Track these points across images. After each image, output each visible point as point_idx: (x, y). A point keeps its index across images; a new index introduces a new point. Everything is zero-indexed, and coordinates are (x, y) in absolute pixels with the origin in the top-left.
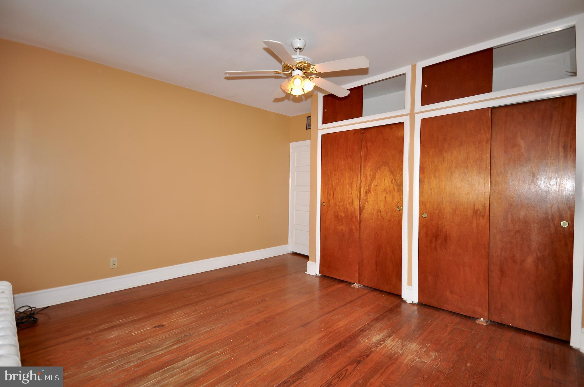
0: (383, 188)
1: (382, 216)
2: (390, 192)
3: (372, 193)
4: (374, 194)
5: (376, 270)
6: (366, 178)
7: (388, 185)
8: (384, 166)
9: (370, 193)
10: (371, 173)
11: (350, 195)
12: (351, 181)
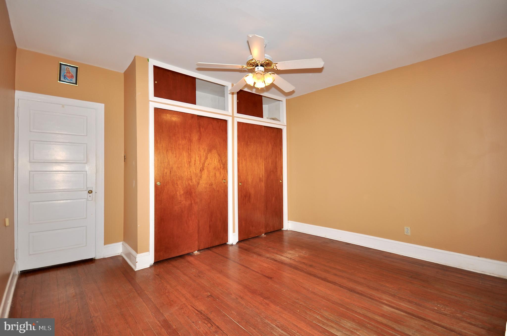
0: (214, 167)
1: (213, 188)
2: (218, 169)
3: (206, 171)
4: (207, 171)
5: (210, 232)
6: (200, 158)
7: (217, 164)
8: (213, 150)
9: (203, 171)
10: (205, 154)
11: (189, 173)
12: (190, 160)
